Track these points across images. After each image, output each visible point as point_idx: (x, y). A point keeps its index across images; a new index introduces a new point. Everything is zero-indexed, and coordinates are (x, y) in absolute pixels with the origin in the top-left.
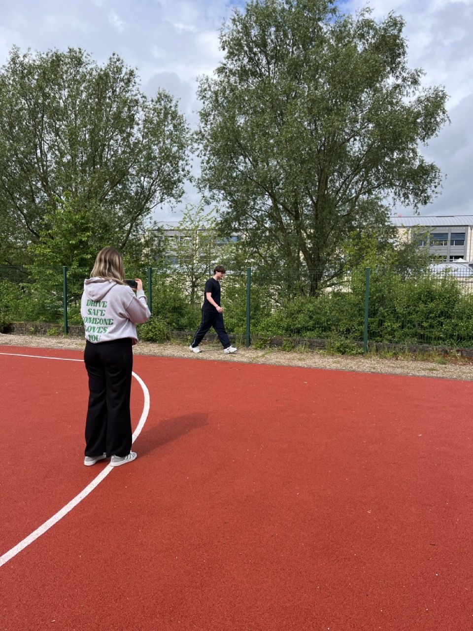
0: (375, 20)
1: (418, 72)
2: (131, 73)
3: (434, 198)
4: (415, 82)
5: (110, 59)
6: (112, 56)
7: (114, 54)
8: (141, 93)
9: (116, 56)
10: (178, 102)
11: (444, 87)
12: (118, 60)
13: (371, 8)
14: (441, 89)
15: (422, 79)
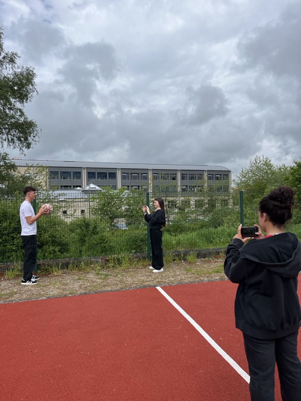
1: (14, 55)
3: (33, 144)
4: (12, 61)
11: (34, 69)
14: (31, 69)
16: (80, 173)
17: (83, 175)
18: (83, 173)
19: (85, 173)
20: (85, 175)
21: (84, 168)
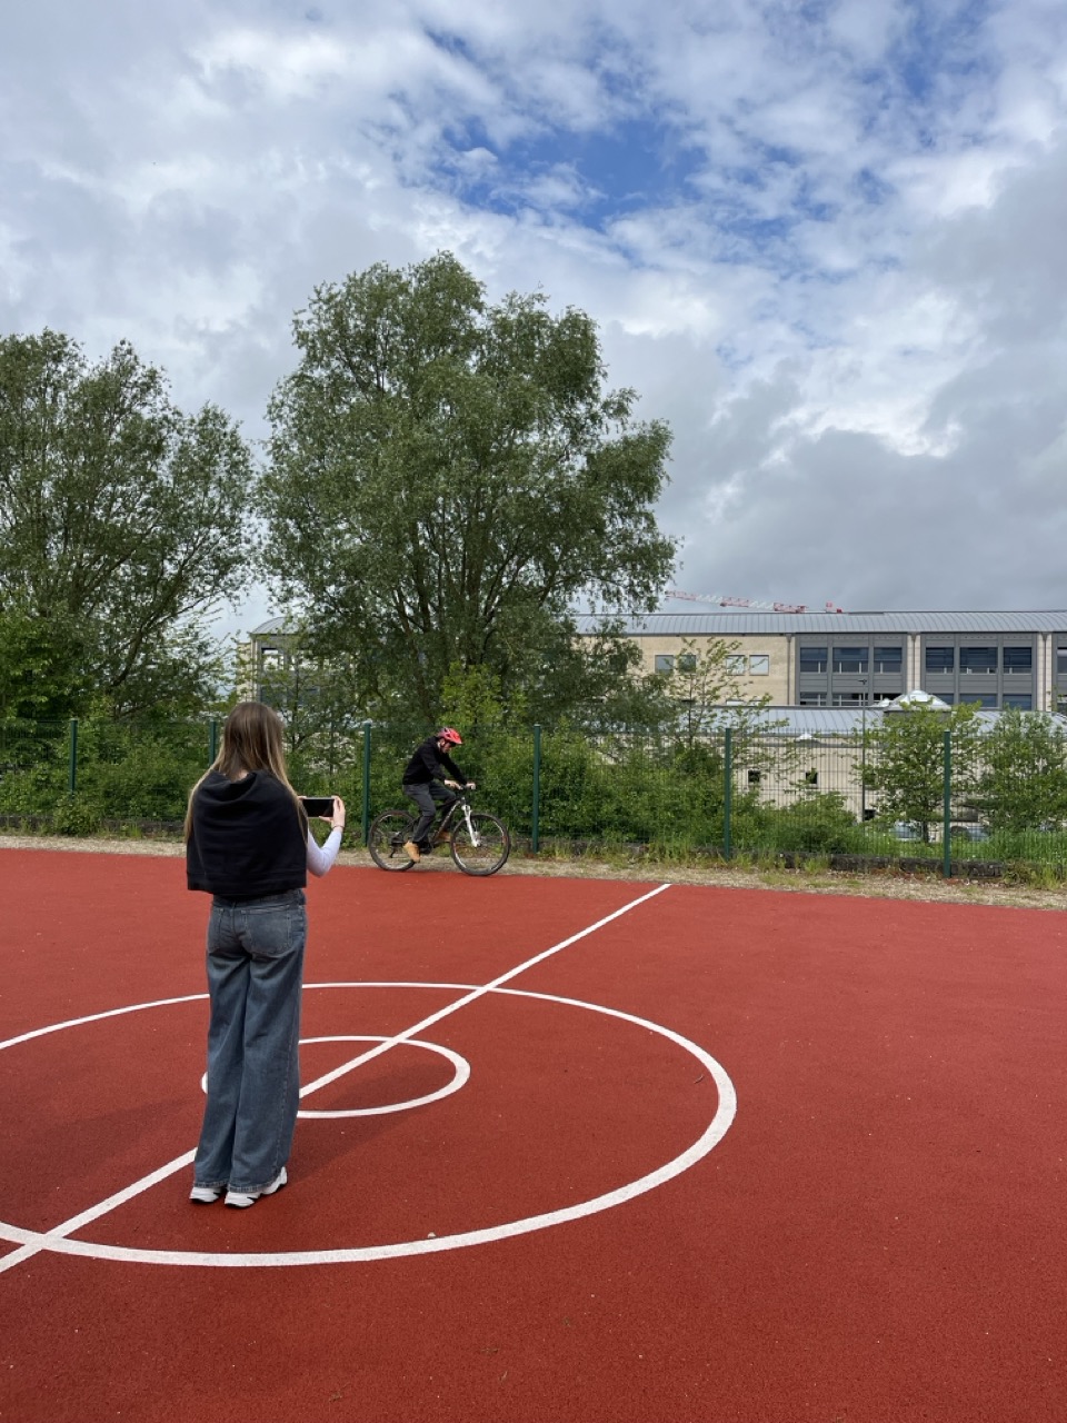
0: (549, 314)
1: (627, 395)
2: (152, 375)
4: (621, 410)
5: (116, 349)
6: (119, 345)
7: (123, 343)
8: (172, 406)
9: (126, 347)
10: (237, 426)
11: (668, 422)
12: (130, 352)
13: (544, 295)
14: (662, 424)
15: (632, 406)
16: (898, 652)
17: (910, 658)
18: (910, 652)
19: (918, 652)
20: (918, 658)
21: (914, 635)
